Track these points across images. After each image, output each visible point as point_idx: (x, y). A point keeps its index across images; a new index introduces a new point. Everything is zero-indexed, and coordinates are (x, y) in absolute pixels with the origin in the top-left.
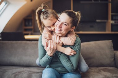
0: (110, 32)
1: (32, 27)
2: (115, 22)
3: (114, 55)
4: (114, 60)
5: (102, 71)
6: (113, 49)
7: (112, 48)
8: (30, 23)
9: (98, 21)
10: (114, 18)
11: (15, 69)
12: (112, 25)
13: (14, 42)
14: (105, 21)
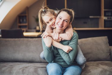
0: (103, 29)
1: (27, 24)
2: (108, 18)
3: (110, 50)
4: (110, 54)
5: (100, 64)
6: (108, 45)
7: (108, 43)
8: (25, 20)
9: (91, 17)
10: (107, 14)
11: (21, 64)
12: (105, 20)
13: (16, 39)
14: (98, 17)
